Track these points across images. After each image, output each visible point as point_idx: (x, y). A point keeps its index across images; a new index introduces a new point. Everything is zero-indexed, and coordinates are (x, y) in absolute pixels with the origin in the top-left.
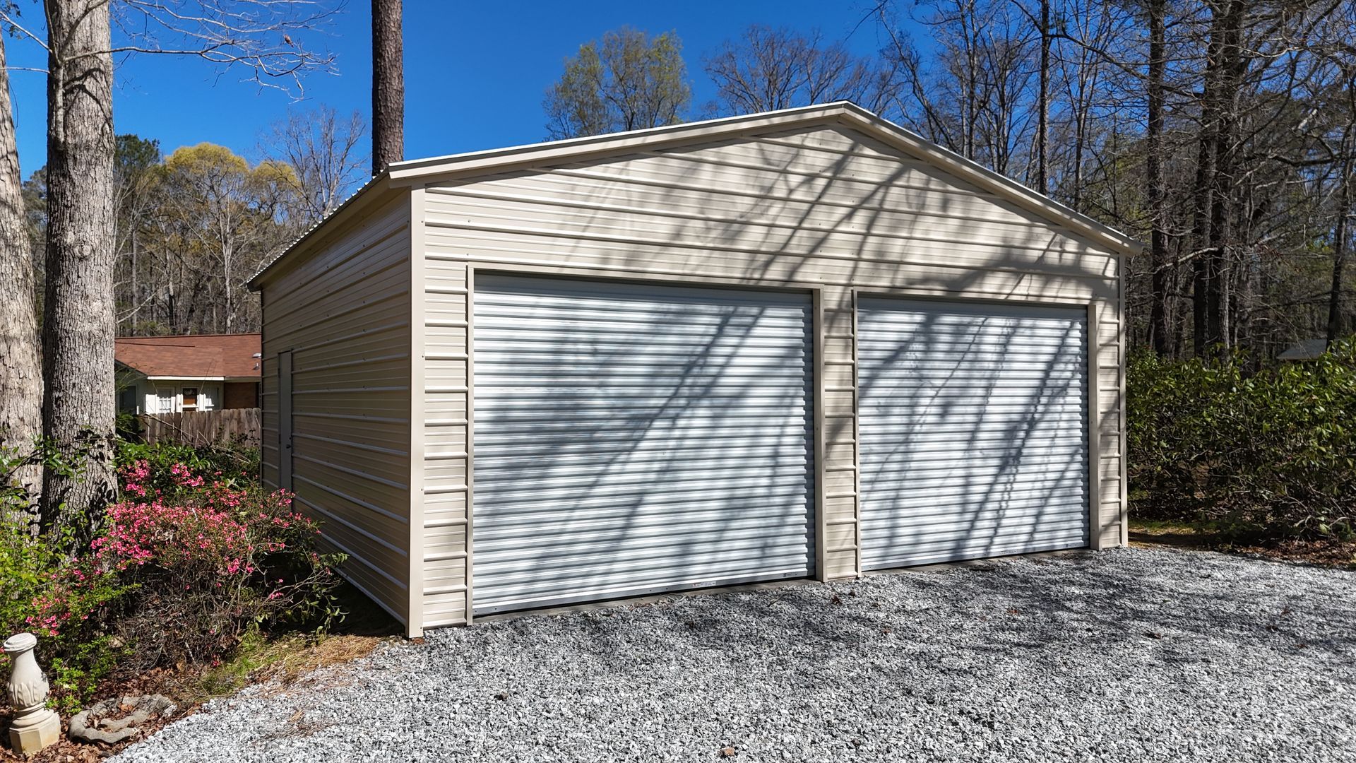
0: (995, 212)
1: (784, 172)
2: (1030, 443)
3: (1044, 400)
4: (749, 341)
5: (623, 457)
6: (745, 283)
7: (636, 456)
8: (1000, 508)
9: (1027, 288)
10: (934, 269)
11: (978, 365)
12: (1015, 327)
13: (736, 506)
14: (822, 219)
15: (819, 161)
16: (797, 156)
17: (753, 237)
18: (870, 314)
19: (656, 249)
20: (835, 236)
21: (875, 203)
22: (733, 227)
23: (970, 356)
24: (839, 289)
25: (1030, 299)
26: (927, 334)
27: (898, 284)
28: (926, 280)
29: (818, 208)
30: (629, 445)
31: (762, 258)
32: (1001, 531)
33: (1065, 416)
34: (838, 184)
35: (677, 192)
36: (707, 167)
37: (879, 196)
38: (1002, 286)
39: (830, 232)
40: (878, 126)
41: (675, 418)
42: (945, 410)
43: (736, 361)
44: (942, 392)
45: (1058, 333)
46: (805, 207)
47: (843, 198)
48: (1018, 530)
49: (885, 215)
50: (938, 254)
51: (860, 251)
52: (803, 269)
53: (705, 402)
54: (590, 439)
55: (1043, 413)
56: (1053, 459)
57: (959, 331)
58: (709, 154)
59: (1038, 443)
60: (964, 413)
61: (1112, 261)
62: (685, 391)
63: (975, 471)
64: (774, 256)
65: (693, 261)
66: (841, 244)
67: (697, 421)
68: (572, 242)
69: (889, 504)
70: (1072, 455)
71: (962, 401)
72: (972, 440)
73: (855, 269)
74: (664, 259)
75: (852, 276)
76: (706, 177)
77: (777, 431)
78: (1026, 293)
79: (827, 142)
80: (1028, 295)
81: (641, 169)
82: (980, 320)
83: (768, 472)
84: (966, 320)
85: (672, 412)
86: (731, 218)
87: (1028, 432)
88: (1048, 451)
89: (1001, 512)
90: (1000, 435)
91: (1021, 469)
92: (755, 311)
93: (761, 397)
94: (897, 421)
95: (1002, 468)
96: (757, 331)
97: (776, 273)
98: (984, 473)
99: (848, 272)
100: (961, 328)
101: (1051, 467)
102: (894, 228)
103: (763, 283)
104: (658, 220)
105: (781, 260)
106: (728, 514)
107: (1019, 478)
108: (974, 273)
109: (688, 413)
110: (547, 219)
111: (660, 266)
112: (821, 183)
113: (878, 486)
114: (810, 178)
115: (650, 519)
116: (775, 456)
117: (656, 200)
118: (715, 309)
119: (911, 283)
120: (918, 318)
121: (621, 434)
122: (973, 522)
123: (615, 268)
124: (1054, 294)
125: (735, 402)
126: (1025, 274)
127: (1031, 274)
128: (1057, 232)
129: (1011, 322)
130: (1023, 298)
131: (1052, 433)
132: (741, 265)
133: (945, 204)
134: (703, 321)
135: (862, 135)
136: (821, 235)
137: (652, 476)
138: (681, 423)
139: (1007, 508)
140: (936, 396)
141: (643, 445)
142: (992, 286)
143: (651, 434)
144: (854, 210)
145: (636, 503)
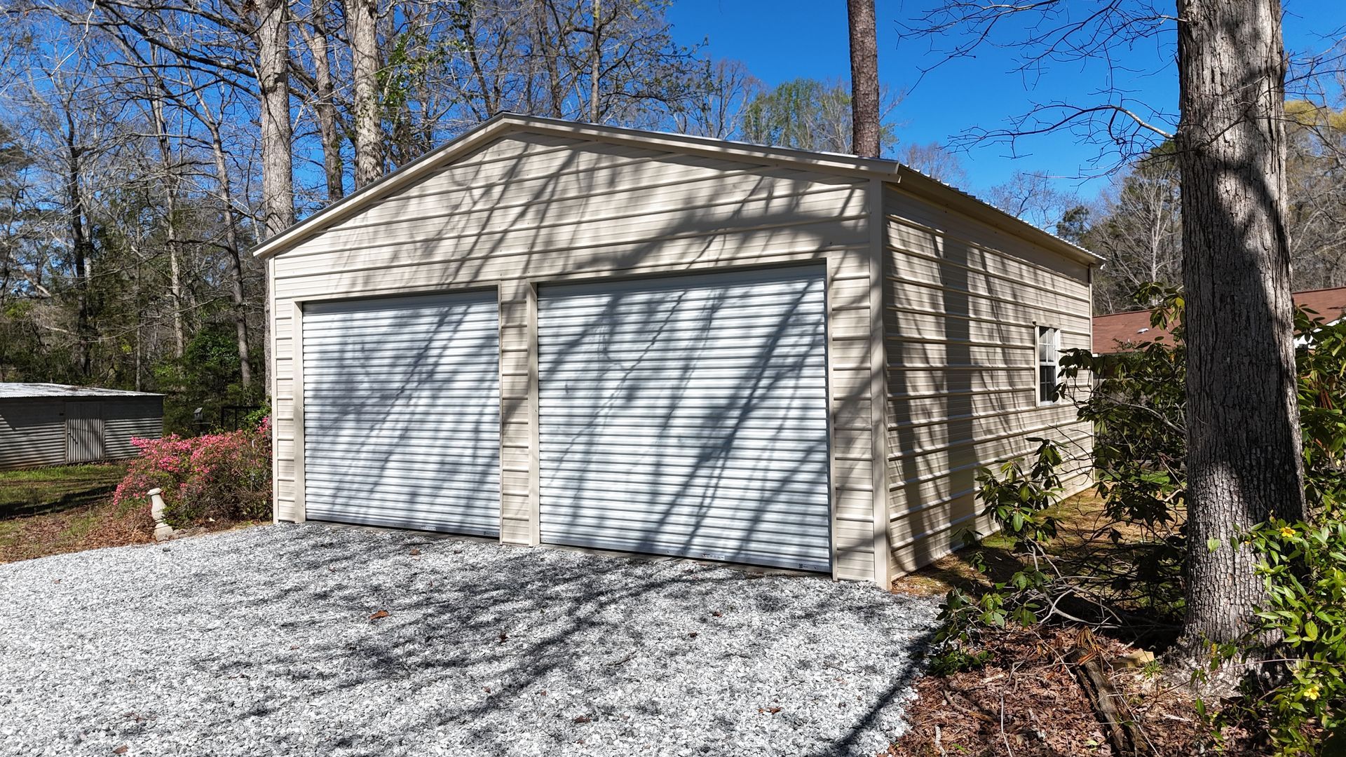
0: (674, 171)
1: (470, 189)
2: (740, 434)
3: (764, 382)
4: (458, 335)
5: (378, 426)
6: (439, 288)
7: (387, 425)
8: (701, 506)
9: (719, 251)
10: (611, 249)
11: (672, 345)
12: (722, 298)
13: (449, 469)
14: (499, 222)
15: (494, 171)
16: (477, 172)
17: (445, 249)
18: (552, 301)
19: (382, 271)
20: (511, 235)
21: (546, 197)
22: (430, 244)
23: (663, 335)
24: (515, 283)
25: (721, 264)
26: (611, 317)
27: (569, 269)
28: (595, 260)
29: (496, 213)
30: (382, 416)
31: (454, 266)
32: (701, 531)
33: (796, 403)
34: (513, 187)
35: (394, 226)
36: (414, 201)
37: (550, 189)
38: (683, 255)
39: (506, 232)
40: (532, 124)
41: (410, 398)
42: (631, 395)
43: (448, 352)
44: (633, 374)
45: (787, 298)
46: (485, 214)
47: (518, 198)
48: (726, 533)
49: (554, 206)
50: (608, 234)
51: (533, 245)
52: (485, 270)
53: (427, 386)
54: (359, 410)
55: (763, 398)
56: (776, 455)
57: (650, 309)
58: (414, 191)
59: (754, 435)
60: (654, 395)
61: (858, 193)
62: (416, 377)
63: (667, 460)
64: (463, 261)
65: (406, 276)
66: (516, 244)
67: (422, 400)
68: (338, 276)
69: (574, 484)
70: (809, 451)
71: (652, 384)
72: (665, 426)
73: (528, 263)
74: (388, 278)
75: (526, 269)
76: (413, 209)
77: (477, 410)
78: (715, 257)
79: (499, 152)
80: (717, 260)
81: (373, 215)
82: (676, 295)
83: (471, 444)
84: (658, 296)
85: (407, 392)
86: (430, 236)
87: (743, 418)
88: (770, 445)
89: (704, 510)
90: (699, 422)
91: (729, 463)
92: (461, 309)
93: (464, 381)
94: (582, 402)
95: (704, 458)
96: (464, 326)
97: (464, 276)
98: (679, 464)
99: (522, 266)
100: (653, 306)
101: (774, 465)
102: (560, 216)
103: (452, 287)
104: (385, 249)
105: (468, 264)
106: (442, 476)
107: (726, 473)
108: (647, 247)
109: (416, 394)
110: (326, 263)
111: (387, 283)
112: (497, 191)
113: (564, 465)
114: (489, 188)
115: (393, 471)
116: (477, 431)
117: (381, 234)
118: (434, 311)
119: (580, 266)
120: (605, 300)
121: (376, 409)
122: (667, 513)
123: (358, 290)
124: (756, 253)
125: (446, 386)
126: (715, 236)
127: (724, 234)
128: (763, 175)
129: (717, 292)
130: (711, 265)
131: (777, 423)
132: (437, 274)
133: (612, 182)
134: (427, 319)
135: (529, 136)
136: (498, 236)
137: (395, 441)
138: (413, 401)
139: (709, 507)
140: (624, 379)
141: (391, 417)
142: (671, 256)
143: (396, 409)
144: (527, 206)
145: (384, 459)
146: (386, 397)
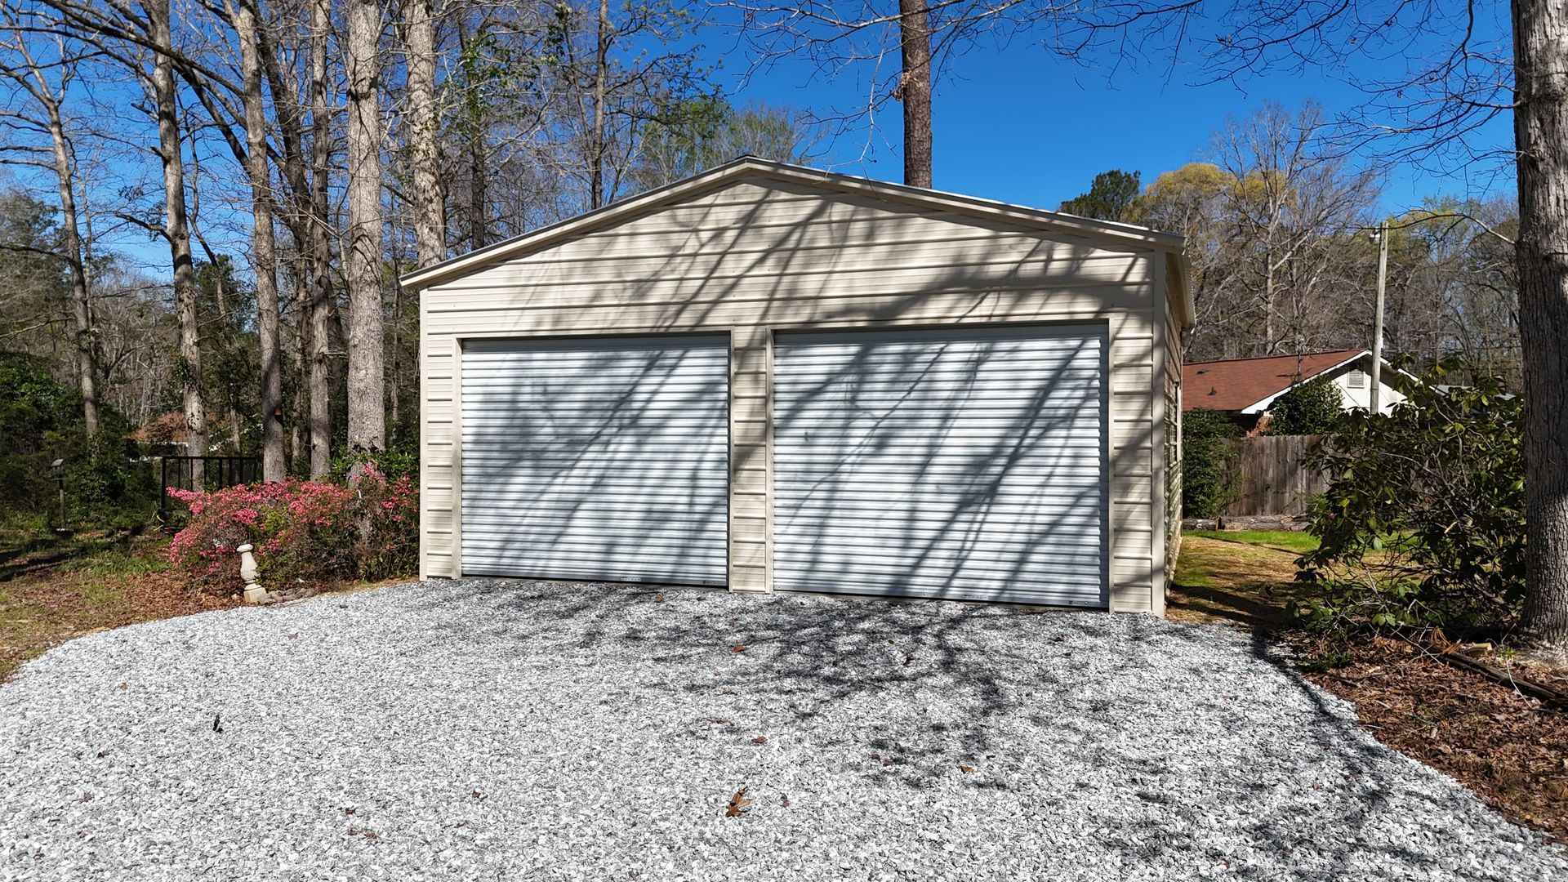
0: (943, 229)
1: (697, 231)
2: (1006, 480)
3: (1033, 432)
4: (672, 380)
5: (564, 473)
6: (655, 330)
7: (575, 472)
8: (961, 550)
9: (990, 307)
10: (867, 300)
11: (931, 395)
12: (988, 351)
13: (656, 518)
14: (731, 267)
15: (727, 216)
16: (706, 215)
17: (663, 291)
18: (791, 349)
19: (579, 311)
20: (746, 281)
21: (791, 244)
22: (642, 286)
23: (920, 386)
24: (750, 329)
25: (994, 320)
26: (860, 368)
27: (817, 318)
28: (847, 311)
29: (728, 257)
30: (569, 463)
31: (673, 309)
32: (962, 573)
33: (1067, 452)
34: (750, 232)
35: (595, 264)
36: (621, 239)
37: (795, 237)
38: (951, 309)
39: (740, 277)
40: (781, 171)
41: (608, 443)
42: (881, 444)
43: (659, 397)
44: (885, 423)
45: (1059, 354)
46: (715, 258)
47: (755, 245)
48: (989, 574)
49: (800, 254)
50: (863, 285)
51: (774, 291)
52: (712, 314)
53: (631, 431)
54: (538, 458)
55: (1031, 447)
56: (1045, 500)
57: (907, 359)
58: (624, 229)
59: (1020, 483)
60: (908, 444)
61: (1141, 262)
62: (616, 422)
63: (922, 506)
64: (685, 305)
65: (611, 317)
66: (753, 290)
67: (624, 447)
68: (518, 313)
69: (815, 530)
70: (1079, 496)
71: (907, 432)
72: (921, 473)
73: (767, 309)
74: (587, 318)
75: (764, 315)
76: (621, 247)
77: (695, 457)
78: (988, 313)
79: (734, 196)
80: (990, 316)
81: (567, 251)
82: (937, 347)
83: (687, 491)
84: (916, 347)
85: (604, 438)
86: (643, 277)
87: (1008, 467)
88: (1039, 491)
89: (964, 553)
90: (959, 469)
91: (994, 509)
92: (678, 353)
93: (678, 428)
94: (823, 451)
95: (963, 505)
96: (679, 371)
97: (686, 320)
98: (935, 511)
99: (760, 312)
100: (910, 356)
101: (1042, 510)
102: (806, 265)
103: (671, 330)
104: (583, 287)
105: (692, 307)
106: (648, 524)
107: (990, 518)
108: (908, 300)
109: (617, 440)
110: (501, 298)
111: (584, 324)
112: (730, 236)
113: (802, 512)
114: (719, 232)
115: (583, 523)
116: (694, 478)
117: (578, 271)
118: (642, 354)
119: (830, 316)
120: (853, 349)
121: (561, 455)
122: (922, 557)
123: (545, 329)
124: (1034, 311)
125: (655, 431)
126: (988, 292)
127: (999, 291)
128: (1042, 239)
129: (984, 346)
130: (984, 320)
131: (1047, 471)
132: (652, 316)
133: (870, 235)
134: (630, 363)
135: (773, 181)
136: (729, 281)
137: (587, 489)
138: (612, 448)
139: (971, 550)
140: (874, 428)
141: (581, 464)
142: (935, 310)
143: (588, 456)
144: (766, 254)
145: (571, 508)
146: (575, 443)
